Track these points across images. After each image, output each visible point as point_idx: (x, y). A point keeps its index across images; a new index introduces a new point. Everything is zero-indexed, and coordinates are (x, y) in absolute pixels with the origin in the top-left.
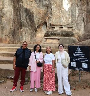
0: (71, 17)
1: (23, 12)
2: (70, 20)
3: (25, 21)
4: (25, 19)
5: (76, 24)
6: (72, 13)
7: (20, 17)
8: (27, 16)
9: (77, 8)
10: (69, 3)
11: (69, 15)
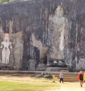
0: (64, 55)
1: (32, 49)
2: (63, 57)
3: (32, 56)
4: (32, 54)
5: (67, 60)
6: (64, 52)
7: (29, 52)
8: (35, 52)
9: (68, 49)
10: (63, 46)
11: (63, 53)
